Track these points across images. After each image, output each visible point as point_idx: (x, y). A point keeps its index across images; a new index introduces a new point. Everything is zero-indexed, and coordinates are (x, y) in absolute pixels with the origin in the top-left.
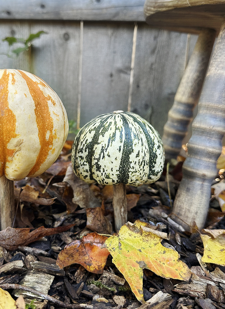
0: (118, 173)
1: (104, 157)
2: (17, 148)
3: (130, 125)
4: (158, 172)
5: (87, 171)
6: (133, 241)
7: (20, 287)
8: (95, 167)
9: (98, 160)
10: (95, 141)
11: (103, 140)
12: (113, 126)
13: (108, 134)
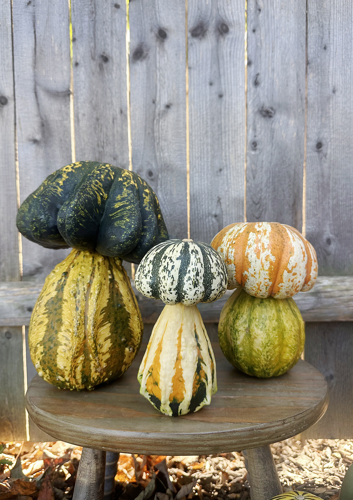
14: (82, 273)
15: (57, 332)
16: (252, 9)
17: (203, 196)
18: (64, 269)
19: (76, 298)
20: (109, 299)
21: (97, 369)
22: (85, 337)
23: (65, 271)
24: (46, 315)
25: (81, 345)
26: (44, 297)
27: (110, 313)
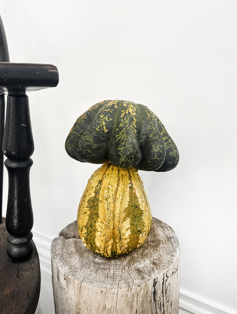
14: (111, 182)
15: (95, 222)
18: (100, 177)
19: (107, 201)
20: (129, 202)
21: (121, 248)
22: (114, 228)
23: (100, 179)
24: (88, 209)
25: (111, 233)
26: (87, 196)
27: (130, 212)
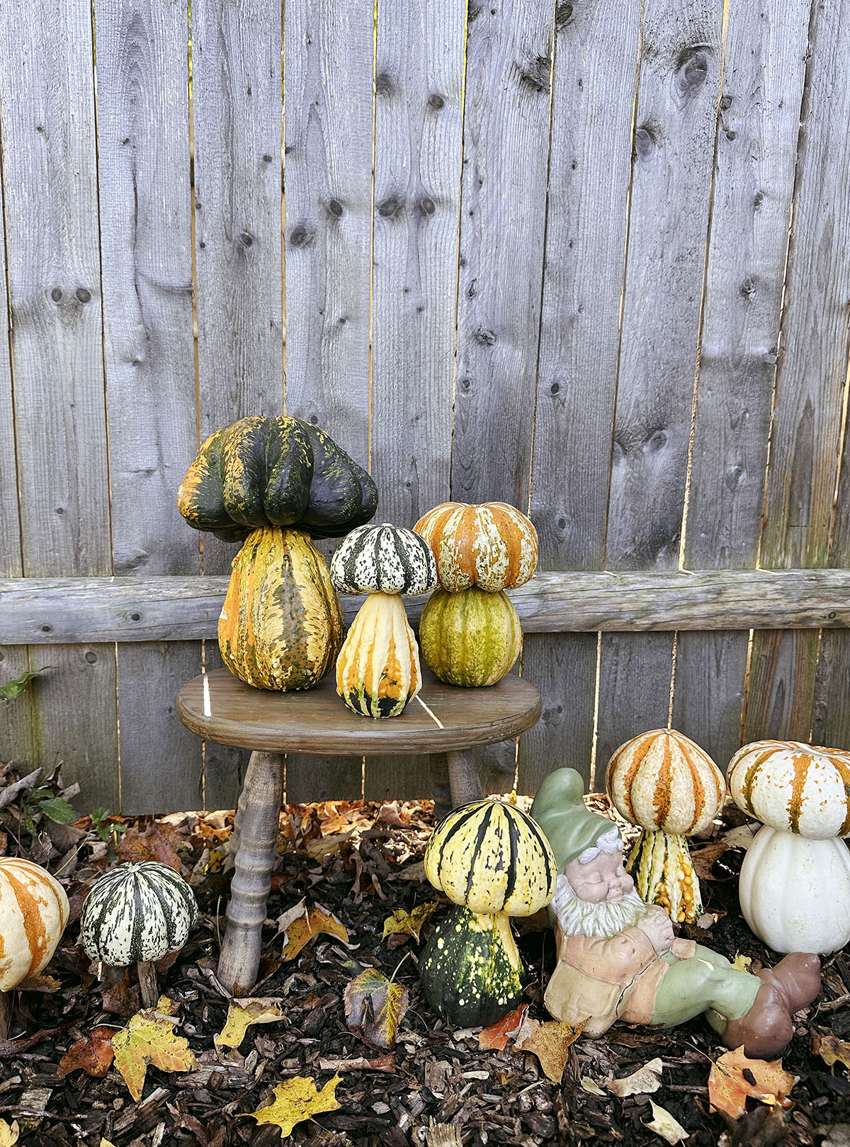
0: (130, 954)
1: (111, 939)
2: (7, 967)
3: (142, 896)
4: (179, 942)
5: (95, 952)
6: (143, 1033)
7: (17, 1108)
8: (102, 950)
9: (106, 942)
10: (101, 919)
11: (110, 918)
12: (122, 899)
13: (115, 911)
16: (469, 179)
17: (391, 456)
24: (278, 606)
